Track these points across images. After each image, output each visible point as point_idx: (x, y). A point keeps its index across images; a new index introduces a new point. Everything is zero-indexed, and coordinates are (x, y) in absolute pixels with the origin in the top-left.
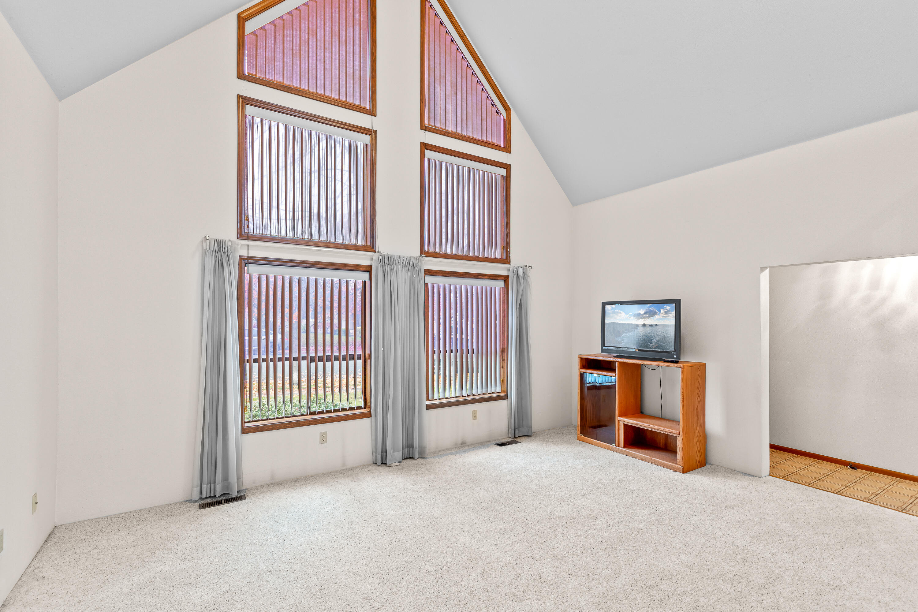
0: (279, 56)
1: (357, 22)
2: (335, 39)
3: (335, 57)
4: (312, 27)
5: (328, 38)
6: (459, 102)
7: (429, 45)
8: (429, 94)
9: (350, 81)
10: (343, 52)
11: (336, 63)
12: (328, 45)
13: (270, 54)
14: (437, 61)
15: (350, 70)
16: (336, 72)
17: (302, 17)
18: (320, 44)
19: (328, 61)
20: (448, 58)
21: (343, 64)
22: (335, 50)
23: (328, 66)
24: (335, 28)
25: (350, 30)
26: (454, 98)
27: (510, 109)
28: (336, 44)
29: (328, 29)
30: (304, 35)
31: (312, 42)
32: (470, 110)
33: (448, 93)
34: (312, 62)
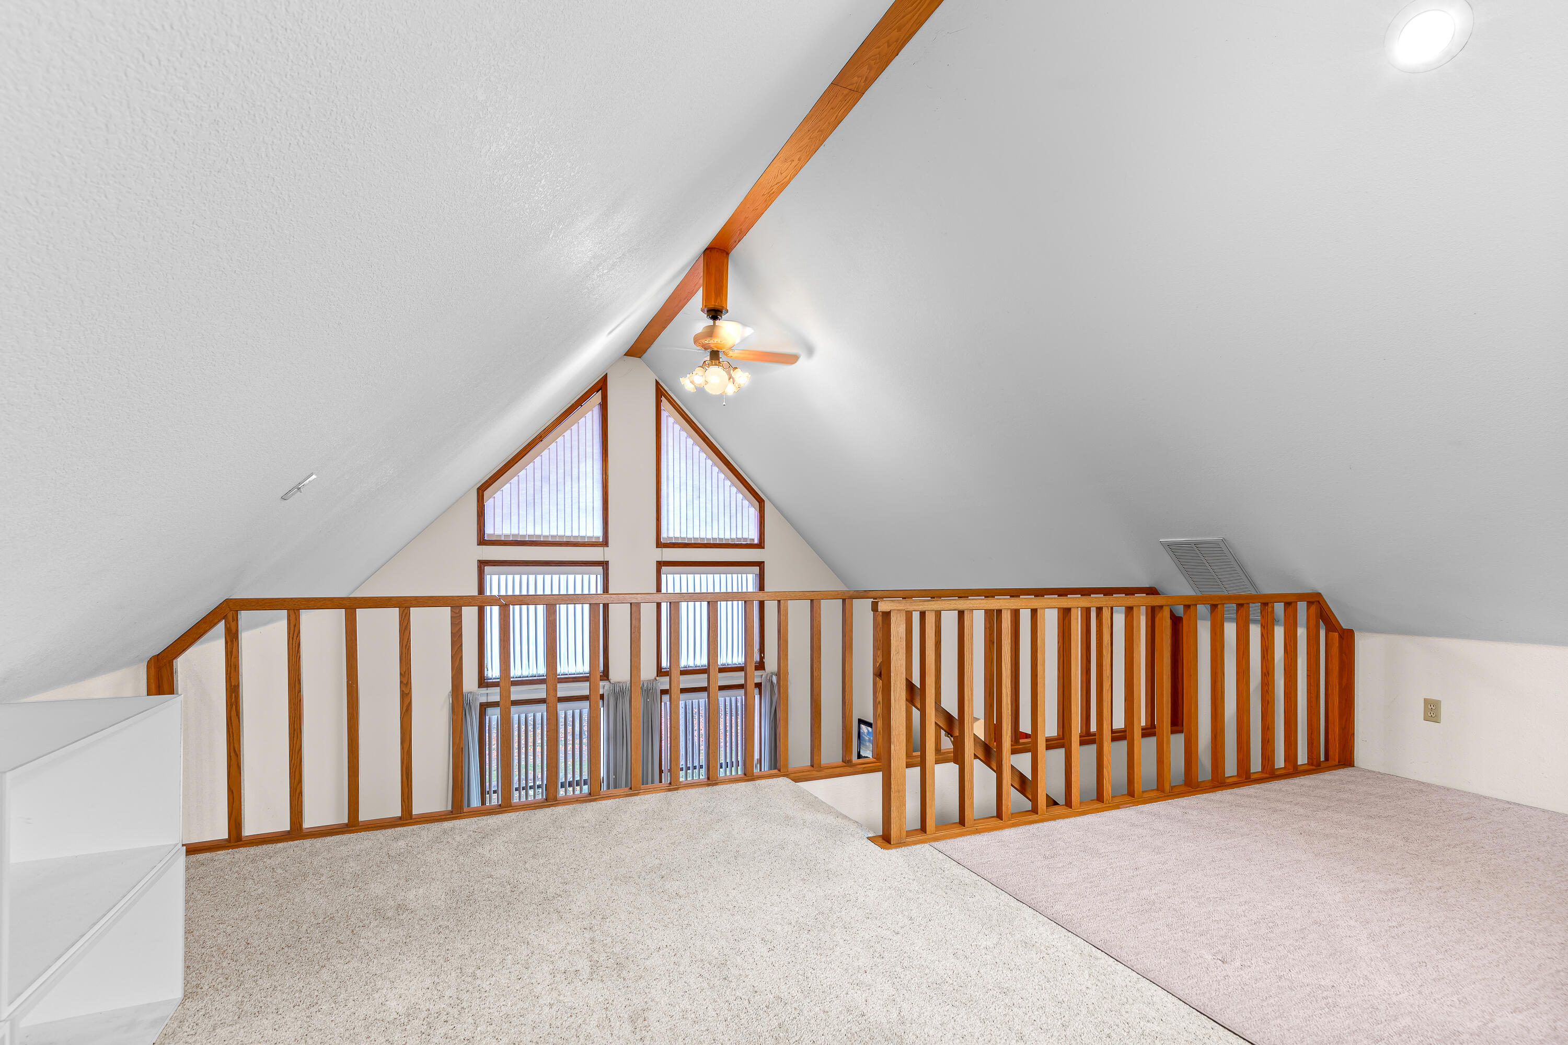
0: (515, 510)
1: (589, 455)
2: (568, 478)
3: (568, 496)
4: (545, 473)
5: (561, 480)
6: (703, 505)
7: (667, 455)
8: (668, 506)
9: (582, 515)
10: (575, 489)
11: (568, 501)
12: (561, 487)
13: (506, 511)
14: (677, 468)
15: (582, 505)
16: (568, 510)
17: (536, 468)
18: (554, 488)
19: (561, 502)
20: (689, 462)
21: (575, 500)
22: (568, 488)
23: (561, 507)
24: (568, 468)
25: (582, 465)
26: (696, 502)
27: (764, 501)
28: (568, 484)
29: (561, 471)
30: (538, 483)
31: (545, 489)
32: (715, 511)
33: (690, 498)
34: (546, 507)
